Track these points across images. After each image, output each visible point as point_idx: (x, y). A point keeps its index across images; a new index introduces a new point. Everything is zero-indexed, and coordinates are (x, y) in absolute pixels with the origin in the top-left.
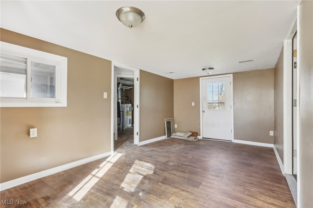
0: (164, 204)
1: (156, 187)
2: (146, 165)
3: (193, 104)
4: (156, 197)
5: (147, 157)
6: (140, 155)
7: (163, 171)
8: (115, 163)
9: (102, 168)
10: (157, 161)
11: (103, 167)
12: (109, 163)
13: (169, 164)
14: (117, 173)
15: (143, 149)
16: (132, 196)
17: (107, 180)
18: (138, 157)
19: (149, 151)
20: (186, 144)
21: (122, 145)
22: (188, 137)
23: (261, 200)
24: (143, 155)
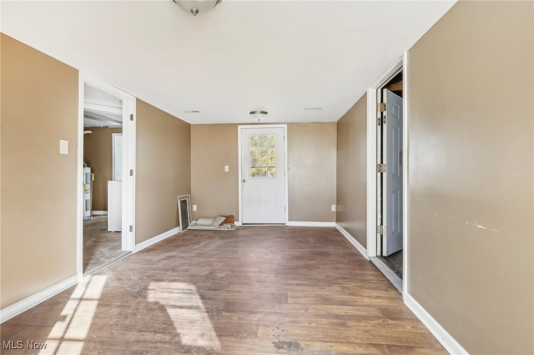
0: (255, 346)
1: (221, 321)
2: (175, 287)
3: (227, 168)
4: (233, 339)
5: (167, 270)
6: (148, 270)
7: (215, 290)
8: (100, 300)
9: (72, 318)
10: (192, 275)
11: (73, 315)
12: (83, 302)
13: (217, 276)
14: (120, 318)
15: (148, 257)
16: (186, 353)
17: (107, 340)
18: (148, 276)
19: (164, 259)
20: (222, 238)
21: (94, 257)
22: (220, 225)
23: (365, 296)
24: (155, 270)
